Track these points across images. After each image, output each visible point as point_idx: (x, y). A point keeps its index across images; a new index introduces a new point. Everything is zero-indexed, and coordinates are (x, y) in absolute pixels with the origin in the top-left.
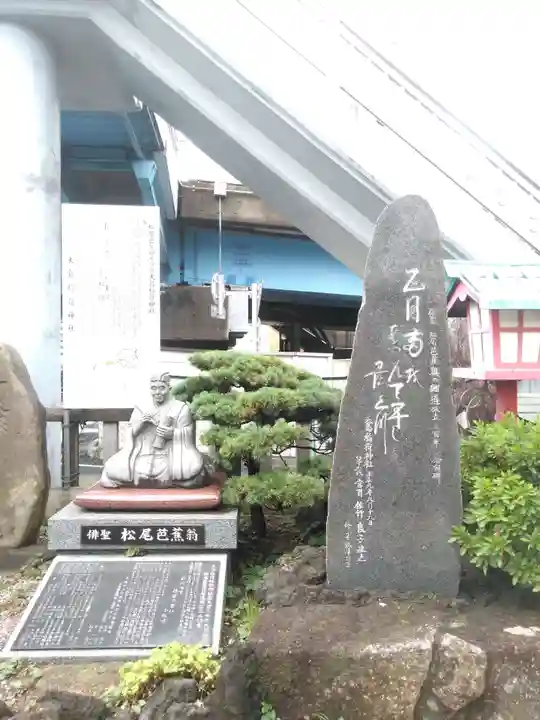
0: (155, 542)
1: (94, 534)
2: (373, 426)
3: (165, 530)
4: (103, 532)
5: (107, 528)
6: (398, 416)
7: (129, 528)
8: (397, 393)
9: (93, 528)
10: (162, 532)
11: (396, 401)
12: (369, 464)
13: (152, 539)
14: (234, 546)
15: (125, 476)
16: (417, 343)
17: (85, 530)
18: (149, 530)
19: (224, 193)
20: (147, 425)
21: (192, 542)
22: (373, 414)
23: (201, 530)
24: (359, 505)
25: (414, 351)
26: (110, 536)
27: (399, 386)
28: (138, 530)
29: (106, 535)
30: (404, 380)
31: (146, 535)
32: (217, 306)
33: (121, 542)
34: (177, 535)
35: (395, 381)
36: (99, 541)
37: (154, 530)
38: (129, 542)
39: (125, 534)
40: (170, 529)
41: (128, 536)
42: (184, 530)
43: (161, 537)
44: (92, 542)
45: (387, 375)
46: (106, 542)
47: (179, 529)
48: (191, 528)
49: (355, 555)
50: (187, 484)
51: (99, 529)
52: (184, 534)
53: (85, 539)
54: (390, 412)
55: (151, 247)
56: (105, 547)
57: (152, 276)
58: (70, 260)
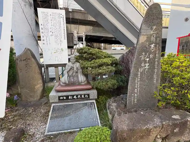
0: (77, 98)
1: (62, 98)
2: (141, 70)
4: (64, 97)
5: (65, 96)
6: (147, 67)
7: (71, 96)
8: (147, 61)
9: (61, 96)
10: (79, 96)
11: (147, 63)
12: (139, 80)
14: (97, 98)
16: (153, 48)
17: (59, 97)
19: (71, 11)
20: (71, 69)
21: (87, 98)
22: (141, 67)
23: (88, 95)
24: (136, 90)
25: (153, 50)
26: (66, 98)
27: (148, 59)
28: (73, 96)
29: (65, 98)
30: (149, 58)
31: (75, 97)
33: (69, 99)
34: (83, 96)
35: (147, 58)
36: (63, 99)
37: (77, 96)
38: (71, 99)
39: (70, 97)
40: (81, 95)
42: (85, 95)
44: (62, 100)
45: (145, 56)
46: (65, 100)
48: (86, 94)
49: (134, 101)
50: (83, 83)
51: (63, 97)
52: (84, 96)
53: (59, 99)
54: (145, 66)
55: (63, 21)
56: (65, 101)
57: (64, 30)
58: (41, 25)
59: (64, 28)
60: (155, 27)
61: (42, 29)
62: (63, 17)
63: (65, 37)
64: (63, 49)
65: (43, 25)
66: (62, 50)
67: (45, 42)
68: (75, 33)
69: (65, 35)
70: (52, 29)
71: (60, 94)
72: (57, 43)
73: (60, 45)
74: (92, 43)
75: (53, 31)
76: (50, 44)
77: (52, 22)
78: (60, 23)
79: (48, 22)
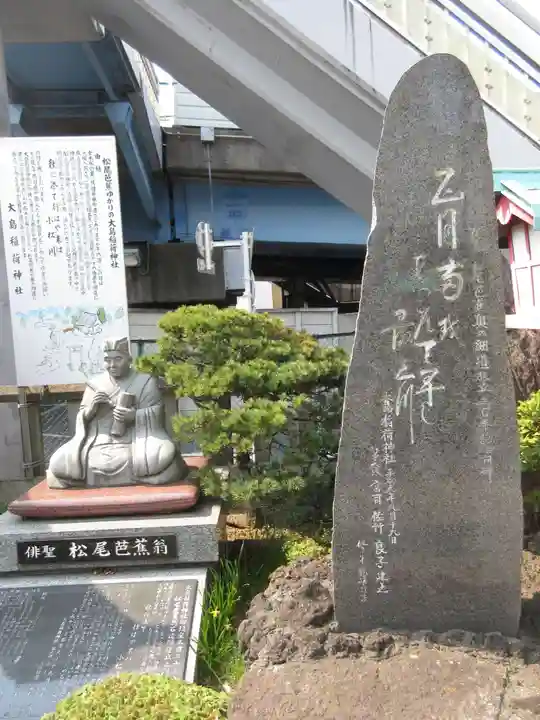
0: (113, 557)
1: (34, 552)
2: (393, 404)
3: (125, 542)
4: (46, 548)
5: (50, 543)
6: (429, 388)
7: (78, 543)
8: (427, 355)
9: (32, 544)
10: (122, 546)
11: (424, 366)
12: (389, 459)
13: (108, 554)
14: (216, 559)
15: (75, 473)
16: (455, 280)
17: (22, 547)
18: (105, 543)
19: (212, 139)
20: (102, 407)
21: (162, 555)
22: (393, 386)
23: (171, 540)
24: (376, 515)
25: (451, 292)
26: (54, 552)
27: (429, 345)
28: (90, 542)
29: (49, 552)
30: (437, 336)
31: (100, 549)
32: (204, 259)
33: (70, 560)
34: (141, 547)
35: (424, 337)
36: (42, 558)
37: (111, 542)
38: (79, 560)
39: (73, 550)
40: (132, 541)
41: (77, 553)
42: (151, 541)
43: (119, 552)
44: (33, 561)
45: (412, 329)
46: (51, 560)
47: (143, 540)
48: (159, 538)
49: (372, 584)
50: (155, 480)
51: (40, 544)
52: (150, 545)
53: (22, 558)
54: (418, 383)
55: (108, 186)
56: (50, 567)
57: (111, 222)
58: (11, 207)
59: (111, 214)
60: (450, 173)
61: (12, 224)
62: (107, 169)
63: (116, 256)
64: (107, 313)
65: (16, 207)
66: (101, 315)
67: (24, 282)
68: (203, 235)
69: (114, 248)
70: (56, 223)
71: (29, 531)
72: (79, 286)
73: (90, 293)
74: (326, 280)
75: (60, 232)
76: (45, 290)
77: (57, 191)
78: (94, 194)
79: (39, 195)
